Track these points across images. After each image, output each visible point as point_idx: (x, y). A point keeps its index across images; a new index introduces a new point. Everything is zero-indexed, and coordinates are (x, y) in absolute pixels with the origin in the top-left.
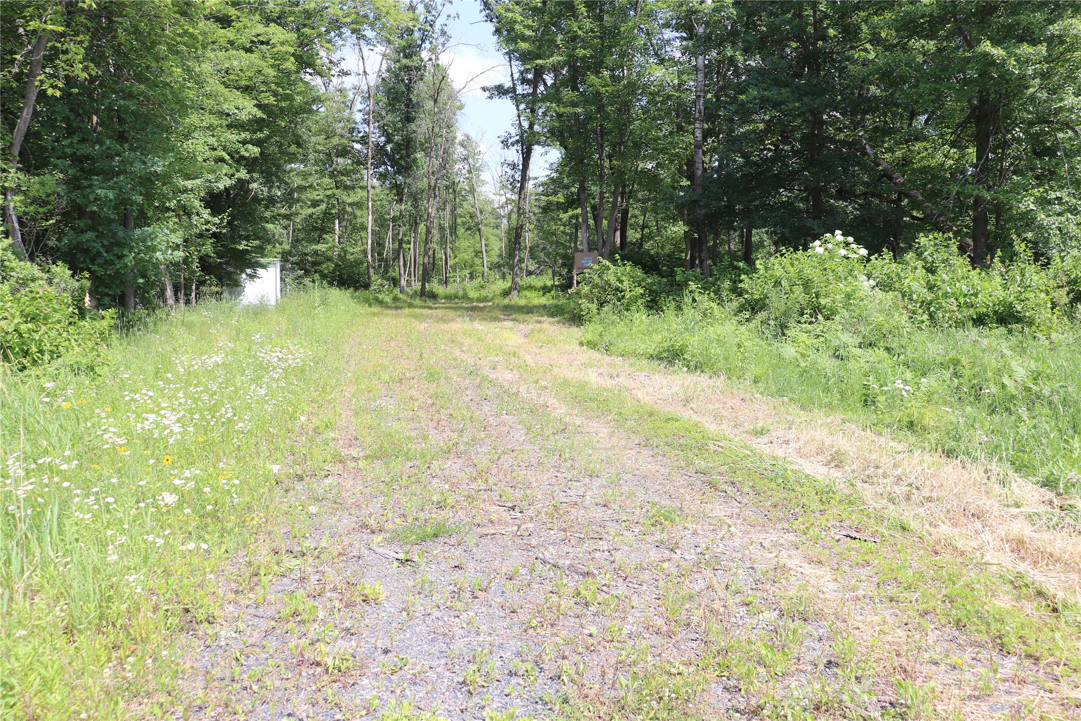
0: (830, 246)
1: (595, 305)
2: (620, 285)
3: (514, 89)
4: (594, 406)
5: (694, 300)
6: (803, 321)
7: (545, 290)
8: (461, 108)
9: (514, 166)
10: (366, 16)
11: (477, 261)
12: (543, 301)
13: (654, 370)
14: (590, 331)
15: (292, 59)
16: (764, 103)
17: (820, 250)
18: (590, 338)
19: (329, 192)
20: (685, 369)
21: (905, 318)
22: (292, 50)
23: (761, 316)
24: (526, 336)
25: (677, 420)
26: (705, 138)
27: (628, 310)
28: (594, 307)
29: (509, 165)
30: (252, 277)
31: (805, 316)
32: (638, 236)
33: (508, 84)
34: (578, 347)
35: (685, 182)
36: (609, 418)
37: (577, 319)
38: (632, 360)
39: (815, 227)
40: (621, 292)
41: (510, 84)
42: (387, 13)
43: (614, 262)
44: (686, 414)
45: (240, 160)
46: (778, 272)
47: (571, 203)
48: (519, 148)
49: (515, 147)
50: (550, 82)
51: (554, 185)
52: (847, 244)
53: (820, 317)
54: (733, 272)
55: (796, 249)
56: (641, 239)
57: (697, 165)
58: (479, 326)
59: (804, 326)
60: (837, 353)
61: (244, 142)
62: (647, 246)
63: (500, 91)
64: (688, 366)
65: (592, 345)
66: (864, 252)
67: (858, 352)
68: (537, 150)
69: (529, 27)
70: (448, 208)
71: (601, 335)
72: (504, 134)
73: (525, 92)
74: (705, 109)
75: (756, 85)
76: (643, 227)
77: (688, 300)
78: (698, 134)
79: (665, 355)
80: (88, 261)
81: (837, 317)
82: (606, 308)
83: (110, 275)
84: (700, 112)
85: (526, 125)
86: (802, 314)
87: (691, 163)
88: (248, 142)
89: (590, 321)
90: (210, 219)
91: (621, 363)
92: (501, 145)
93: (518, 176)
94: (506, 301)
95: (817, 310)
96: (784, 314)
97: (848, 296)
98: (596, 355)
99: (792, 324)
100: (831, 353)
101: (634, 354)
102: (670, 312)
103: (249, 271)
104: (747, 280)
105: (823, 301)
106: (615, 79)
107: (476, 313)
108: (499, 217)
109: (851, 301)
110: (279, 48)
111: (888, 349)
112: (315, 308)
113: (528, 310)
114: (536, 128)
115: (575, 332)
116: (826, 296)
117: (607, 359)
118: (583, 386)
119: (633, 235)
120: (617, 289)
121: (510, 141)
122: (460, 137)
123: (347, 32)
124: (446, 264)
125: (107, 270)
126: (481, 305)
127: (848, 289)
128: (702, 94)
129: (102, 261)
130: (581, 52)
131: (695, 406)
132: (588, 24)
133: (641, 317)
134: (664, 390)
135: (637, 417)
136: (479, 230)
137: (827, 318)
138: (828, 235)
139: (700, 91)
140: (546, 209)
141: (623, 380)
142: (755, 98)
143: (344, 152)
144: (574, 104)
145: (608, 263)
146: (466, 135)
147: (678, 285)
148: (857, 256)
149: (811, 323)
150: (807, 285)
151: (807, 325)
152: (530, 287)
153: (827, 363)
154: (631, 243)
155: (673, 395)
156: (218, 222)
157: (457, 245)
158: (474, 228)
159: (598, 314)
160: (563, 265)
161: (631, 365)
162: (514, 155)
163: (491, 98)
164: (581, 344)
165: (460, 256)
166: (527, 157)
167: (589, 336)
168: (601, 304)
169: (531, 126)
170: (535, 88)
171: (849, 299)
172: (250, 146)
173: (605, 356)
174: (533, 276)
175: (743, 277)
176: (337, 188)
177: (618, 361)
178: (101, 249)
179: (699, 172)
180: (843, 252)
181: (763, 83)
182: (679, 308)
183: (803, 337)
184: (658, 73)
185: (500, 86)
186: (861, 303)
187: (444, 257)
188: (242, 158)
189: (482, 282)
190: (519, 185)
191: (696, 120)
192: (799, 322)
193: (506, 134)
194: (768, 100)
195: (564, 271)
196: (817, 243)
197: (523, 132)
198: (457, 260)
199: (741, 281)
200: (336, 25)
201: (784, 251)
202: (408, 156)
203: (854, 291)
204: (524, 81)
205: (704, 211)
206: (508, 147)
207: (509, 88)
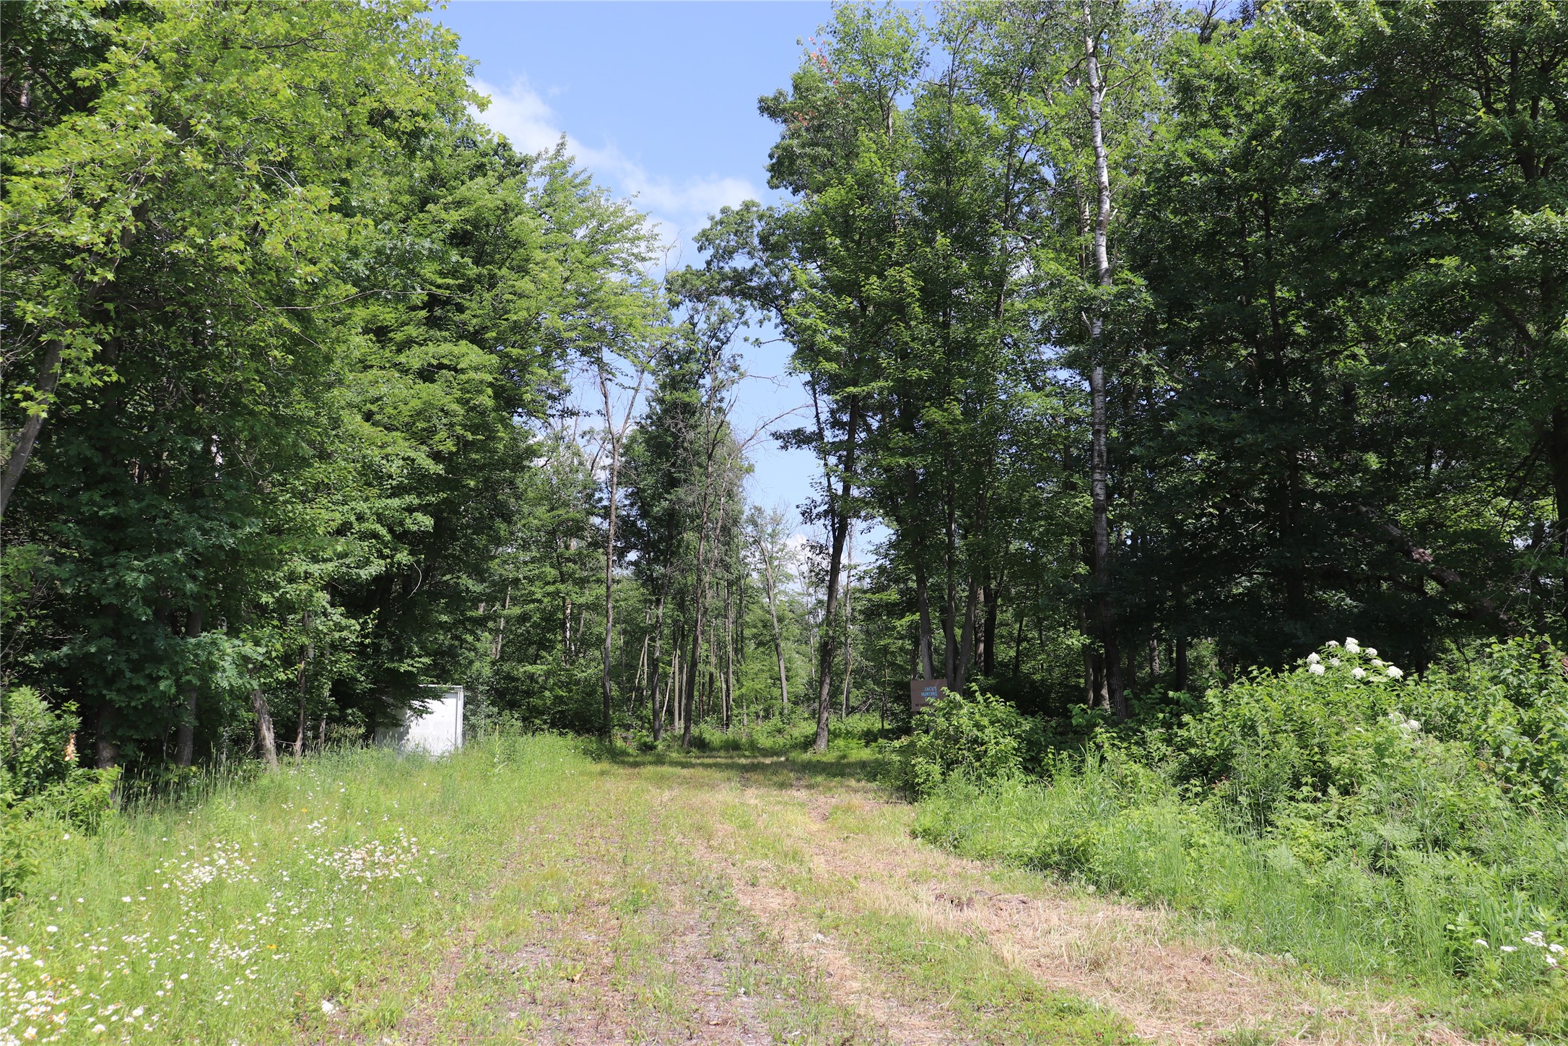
0: (1335, 662)
1: (937, 767)
2: (979, 734)
3: (819, 435)
4: (919, 972)
5: (1103, 759)
6: (1300, 797)
7: (869, 737)
8: (750, 469)
9: (820, 549)
10: (602, 331)
11: (776, 692)
12: (866, 754)
13: (1037, 893)
14: (928, 812)
15: (490, 391)
16: (1204, 437)
17: (1318, 669)
18: (928, 825)
19: (551, 589)
20: (1092, 888)
21: (1495, 790)
22: (489, 378)
23: (1223, 787)
24: (825, 818)
25: (1080, 1013)
26: (1109, 496)
27: (992, 775)
28: (936, 769)
29: (812, 547)
30: (420, 713)
31: (1304, 789)
32: (1013, 653)
33: (811, 427)
34: (907, 841)
35: (1082, 569)
36: (946, 1004)
37: (910, 790)
38: (998, 868)
39: (1299, 634)
40: (982, 744)
41: (815, 428)
42: (630, 325)
43: (969, 695)
44: (1099, 999)
45: (403, 537)
46: (1248, 708)
47: (910, 603)
48: (828, 523)
49: (822, 521)
50: (875, 425)
51: (884, 577)
52: (1366, 660)
53: (1332, 790)
54: (1168, 709)
55: (1277, 670)
56: (1017, 657)
57: (1099, 539)
58: (755, 798)
59: (1303, 805)
60: (1379, 864)
61: (410, 510)
62: (1025, 668)
63: (799, 438)
64: (1096, 883)
65: (931, 836)
66: (1395, 672)
67: (1413, 857)
68: (857, 525)
69: (837, 339)
70: (732, 614)
71: (946, 820)
72: (804, 502)
73: (837, 439)
74: (1109, 451)
75: (1190, 408)
76: (1019, 641)
77: (1091, 761)
78: (1099, 490)
79: (1056, 857)
80: (100, 684)
81: (1364, 789)
82: (956, 774)
83: (135, 708)
84: (1100, 456)
85: (838, 487)
86: (1297, 785)
87: (1089, 538)
88: (416, 510)
89: (929, 794)
90: (344, 622)
91: (976, 873)
92: (801, 518)
93: (826, 564)
94: (807, 756)
95: (1324, 779)
96: (1266, 784)
97: (1380, 750)
98: (936, 856)
99: (1281, 803)
100: (1366, 862)
101: (1002, 856)
102: (1064, 781)
103: (416, 704)
104: (1192, 723)
105: (1334, 761)
106: (969, 414)
107: (754, 776)
108: (807, 627)
109: (1386, 760)
110: (472, 375)
111: (1474, 852)
112: (493, 766)
113: (839, 770)
114: (855, 492)
115: (906, 812)
116: (1341, 751)
117: (955, 864)
118: (903, 924)
119: (1004, 653)
120: (975, 741)
121: (815, 511)
122: (747, 512)
123: (572, 354)
124: (728, 696)
125: (132, 699)
126: (768, 761)
127: (1379, 739)
128: (1103, 428)
129: (124, 686)
130: (914, 373)
131: (1114, 977)
132: (924, 330)
133: (1015, 787)
134: (1054, 936)
135: (1001, 1002)
136: (777, 646)
137: (1345, 791)
138: (1333, 643)
139: (1100, 424)
140: (871, 613)
141: (977, 915)
142: (1190, 427)
143: (576, 529)
144: (906, 452)
145: (958, 697)
146: (756, 508)
147: (1075, 733)
148: (1385, 680)
149: (1315, 800)
150: (1302, 733)
151: (1309, 805)
152: (849, 734)
153: (1361, 883)
154: (1002, 664)
155: (1069, 945)
156: (358, 628)
157: (743, 668)
158: (769, 644)
159: (944, 781)
160: (897, 699)
161: (996, 879)
162: (821, 532)
163: (785, 447)
164: (914, 835)
165: (748, 684)
166: (840, 534)
167: (927, 822)
168: (949, 765)
169: (846, 489)
170: (852, 434)
171: (1382, 756)
172: (419, 516)
173: (951, 859)
174: (857, 716)
175: (1186, 718)
176: (563, 581)
177: (972, 867)
178: (123, 666)
179: (1103, 550)
180: (1359, 672)
181: (1201, 403)
182: (1078, 771)
183: (1304, 828)
184: (1034, 405)
185: (799, 430)
186: (1406, 764)
187: (724, 686)
188: (406, 533)
189: (780, 725)
190: (827, 578)
191: (1093, 468)
192: (1292, 798)
193: (808, 502)
194: (1212, 430)
195: (897, 708)
196: (1314, 657)
197: (833, 497)
198: (743, 690)
199: (1181, 725)
200: (556, 344)
201: (1255, 673)
202: (671, 537)
203: (1390, 741)
204: (836, 424)
205: (1113, 611)
206: (811, 521)
207: (813, 433)
